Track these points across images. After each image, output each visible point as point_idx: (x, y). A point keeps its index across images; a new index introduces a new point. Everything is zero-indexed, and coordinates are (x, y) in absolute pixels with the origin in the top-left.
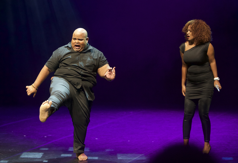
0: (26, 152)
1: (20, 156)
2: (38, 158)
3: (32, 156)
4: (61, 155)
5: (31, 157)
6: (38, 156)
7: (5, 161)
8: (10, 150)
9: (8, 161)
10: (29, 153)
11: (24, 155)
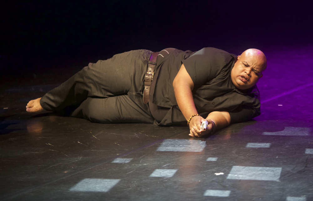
0: (170, 140)
1: (156, 147)
2: (196, 151)
3: (183, 148)
4: (246, 144)
5: (181, 151)
6: (196, 148)
7: (125, 159)
8: (136, 135)
9: (131, 159)
10: (177, 140)
11: (166, 146)
